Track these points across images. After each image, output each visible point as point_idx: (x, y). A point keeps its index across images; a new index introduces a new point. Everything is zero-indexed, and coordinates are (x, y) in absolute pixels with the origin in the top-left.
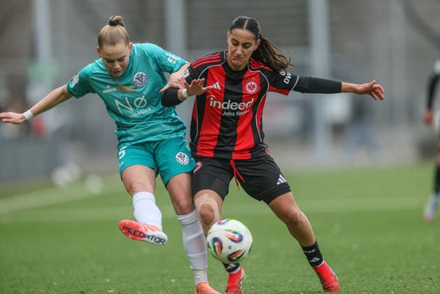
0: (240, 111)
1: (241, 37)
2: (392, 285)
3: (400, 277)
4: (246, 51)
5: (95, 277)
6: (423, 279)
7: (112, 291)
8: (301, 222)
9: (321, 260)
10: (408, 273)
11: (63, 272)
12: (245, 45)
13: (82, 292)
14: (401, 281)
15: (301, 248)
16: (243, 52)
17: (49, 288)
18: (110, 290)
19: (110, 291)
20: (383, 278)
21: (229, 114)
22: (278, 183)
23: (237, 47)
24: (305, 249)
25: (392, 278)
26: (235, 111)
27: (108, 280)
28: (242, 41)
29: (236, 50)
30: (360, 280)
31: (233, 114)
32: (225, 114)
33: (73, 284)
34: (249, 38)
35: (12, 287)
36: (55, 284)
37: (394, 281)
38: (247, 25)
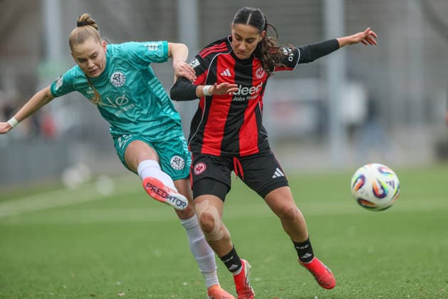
0: (250, 95)
1: (244, 33)
2: (408, 289)
3: (417, 281)
4: (249, 45)
5: (106, 280)
6: (440, 282)
7: (123, 294)
8: (297, 219)
9: (312, 257)
10: (425, 277)
11: (73, 275)
12: (249, 41)
13: (93, 295)
14: (417, 285)
15: (293, 245)
16: (246, 46)
17: (58, 290)
18: (121, 293)
19: (121, 295)
20: (399, 281)
21: (240, 99)
22: (274, 177)
23: (240, 42)
24: (296, 244)
25: (408, 282)
26: (246, 96)
27: (119, 283)
28: (245, 36)
29: (239, 45)
30: (376, 283)
31: (244, 99)
32: (235, 99)
33: (83, 287)
34: (252, 33)
35: (21, 290)
36: (65, 287)
37: (410, 284)
38: (251, 19)
